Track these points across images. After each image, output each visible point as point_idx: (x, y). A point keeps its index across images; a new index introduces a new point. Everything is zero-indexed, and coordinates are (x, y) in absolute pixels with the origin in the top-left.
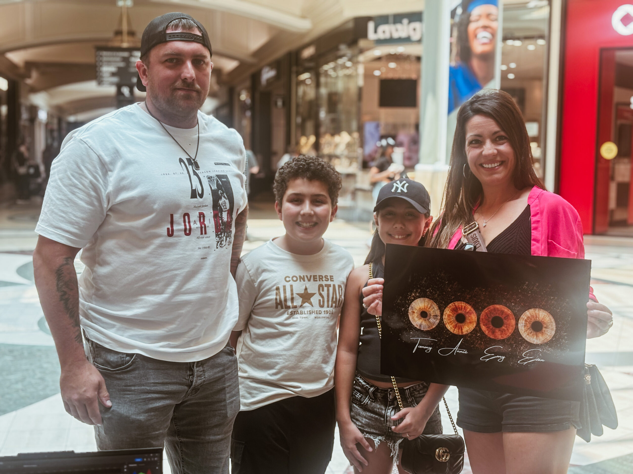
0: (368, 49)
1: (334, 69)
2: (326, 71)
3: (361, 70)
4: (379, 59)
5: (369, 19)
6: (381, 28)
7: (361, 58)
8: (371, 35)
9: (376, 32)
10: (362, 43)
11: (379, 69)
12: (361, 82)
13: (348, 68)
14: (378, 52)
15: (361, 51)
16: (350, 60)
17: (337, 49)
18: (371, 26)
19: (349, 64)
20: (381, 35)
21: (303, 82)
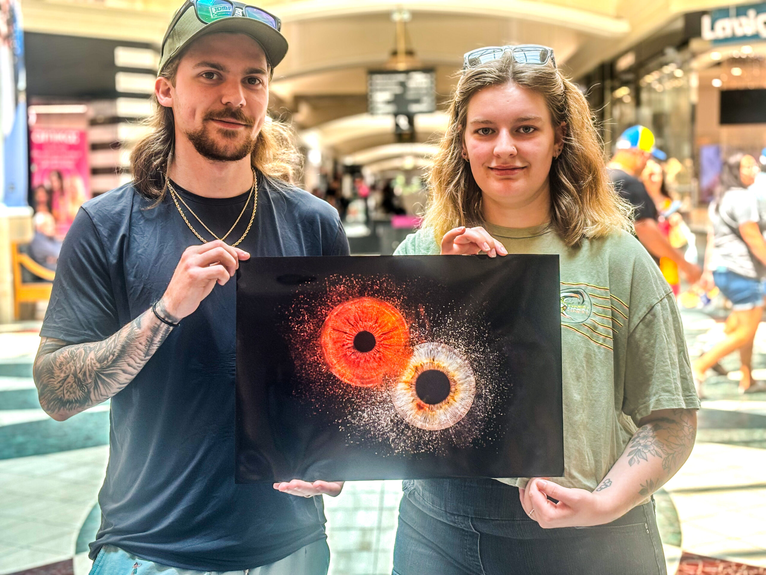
0: (703, 52)
1: (660, 81)
2: (649, 84)
3: (694, 81)
4: (718, 64)
5: (704, 13)
6: (721, 24)
7: (695, 64)
8: (707, 34)
9: (712, 28)
10: (695, 45)
11: (718, 77)
12: (694, 97)
13: (676, 78)
14: (717, 55)
15: (694, 55)
16: (680, 67)
17: (662, 53)
18: (706, 21)
19: (679, 73)
20: (719, 33)
21: (620, 101)
